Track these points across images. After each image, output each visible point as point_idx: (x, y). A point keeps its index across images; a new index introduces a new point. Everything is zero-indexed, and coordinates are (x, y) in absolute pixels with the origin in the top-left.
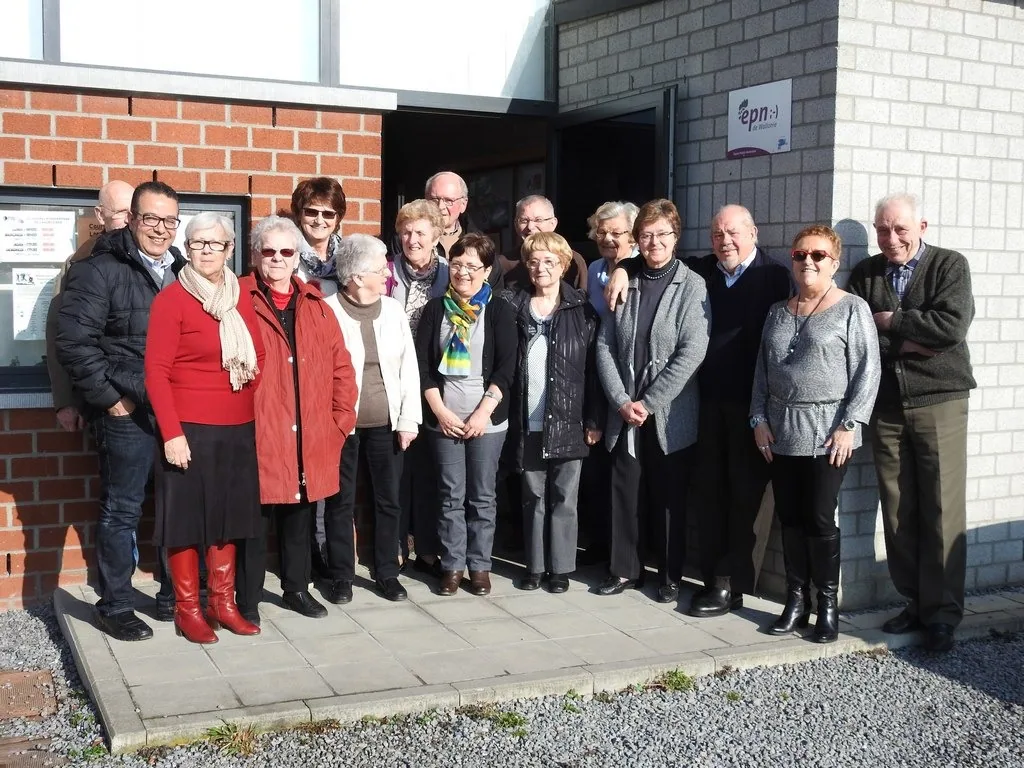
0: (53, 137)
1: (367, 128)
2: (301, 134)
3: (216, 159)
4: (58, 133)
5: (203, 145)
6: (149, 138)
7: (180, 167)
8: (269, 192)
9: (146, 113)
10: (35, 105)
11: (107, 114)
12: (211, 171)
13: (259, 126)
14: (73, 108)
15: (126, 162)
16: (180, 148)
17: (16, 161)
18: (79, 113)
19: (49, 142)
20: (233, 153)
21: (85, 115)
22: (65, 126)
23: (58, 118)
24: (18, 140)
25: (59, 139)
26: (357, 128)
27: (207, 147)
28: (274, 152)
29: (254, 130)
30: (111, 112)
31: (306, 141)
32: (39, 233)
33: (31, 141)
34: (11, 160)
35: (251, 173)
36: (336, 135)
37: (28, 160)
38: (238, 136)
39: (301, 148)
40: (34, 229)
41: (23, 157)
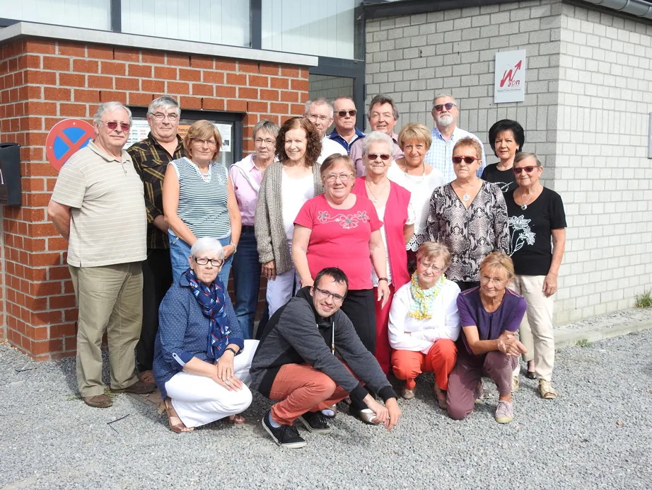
0: (153, 79)
1: (302, 76)
2: (272, 78)
3: (230, 92)
4: (155, 77)
5: (225, 84)
6: (200, 80)
7: (215, 97)
8: (257, 111)
9: (198, 67)
10: (144, 60)
11: (178, 67)
12: (229, 99)
13: (252, 74)
14: (163, 63)
15: (188, 93)
16: (214, 85)
17: (135, 92)
18: (166, 65)
19: (151, 81)
20: (240, 89)
21: (169, 66)
22: (159, 72)
23: (156, 67)
24: (135, 80)
25: (155, 79)
26: (297, 76)
27: (227, 85)
28: (259, 88)
29: (249, 76)
30: (182, 65)
31: (275, 83)
32: (139, 133)
33: (142, 80)
34: (132, 92)
35: (248, 100)
36: (288, 80)
37: (141, 92)
38: (241, 80)
39: (271, 87)
40: (136, 131)
41: (138, 90)
